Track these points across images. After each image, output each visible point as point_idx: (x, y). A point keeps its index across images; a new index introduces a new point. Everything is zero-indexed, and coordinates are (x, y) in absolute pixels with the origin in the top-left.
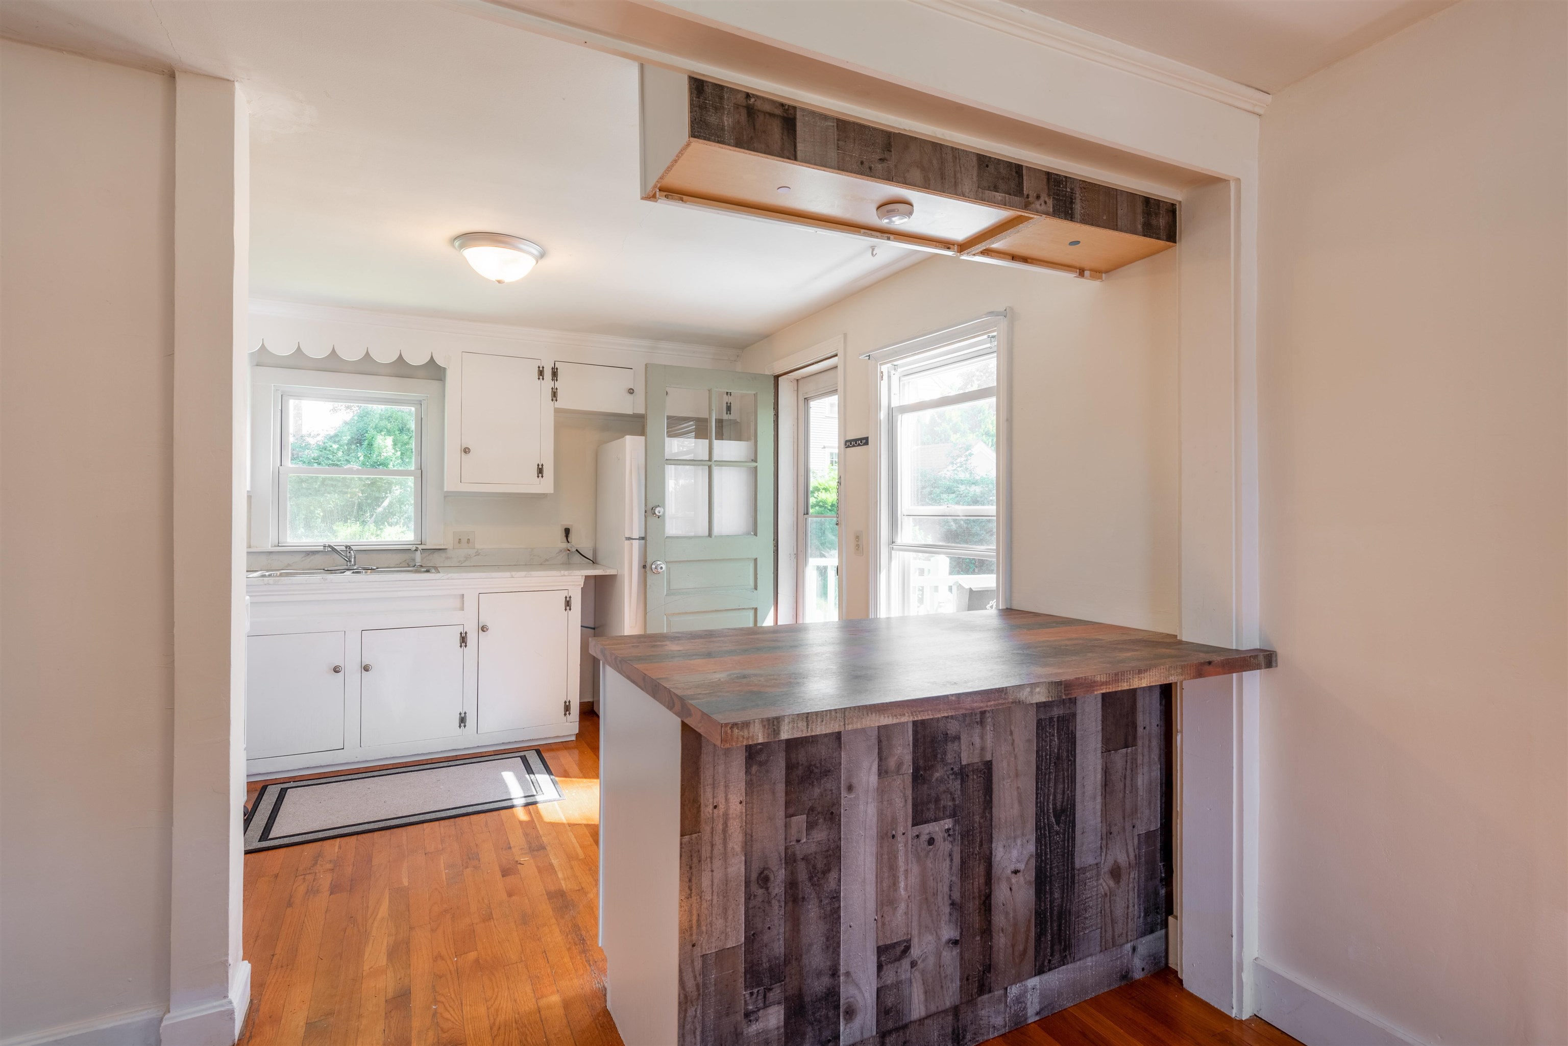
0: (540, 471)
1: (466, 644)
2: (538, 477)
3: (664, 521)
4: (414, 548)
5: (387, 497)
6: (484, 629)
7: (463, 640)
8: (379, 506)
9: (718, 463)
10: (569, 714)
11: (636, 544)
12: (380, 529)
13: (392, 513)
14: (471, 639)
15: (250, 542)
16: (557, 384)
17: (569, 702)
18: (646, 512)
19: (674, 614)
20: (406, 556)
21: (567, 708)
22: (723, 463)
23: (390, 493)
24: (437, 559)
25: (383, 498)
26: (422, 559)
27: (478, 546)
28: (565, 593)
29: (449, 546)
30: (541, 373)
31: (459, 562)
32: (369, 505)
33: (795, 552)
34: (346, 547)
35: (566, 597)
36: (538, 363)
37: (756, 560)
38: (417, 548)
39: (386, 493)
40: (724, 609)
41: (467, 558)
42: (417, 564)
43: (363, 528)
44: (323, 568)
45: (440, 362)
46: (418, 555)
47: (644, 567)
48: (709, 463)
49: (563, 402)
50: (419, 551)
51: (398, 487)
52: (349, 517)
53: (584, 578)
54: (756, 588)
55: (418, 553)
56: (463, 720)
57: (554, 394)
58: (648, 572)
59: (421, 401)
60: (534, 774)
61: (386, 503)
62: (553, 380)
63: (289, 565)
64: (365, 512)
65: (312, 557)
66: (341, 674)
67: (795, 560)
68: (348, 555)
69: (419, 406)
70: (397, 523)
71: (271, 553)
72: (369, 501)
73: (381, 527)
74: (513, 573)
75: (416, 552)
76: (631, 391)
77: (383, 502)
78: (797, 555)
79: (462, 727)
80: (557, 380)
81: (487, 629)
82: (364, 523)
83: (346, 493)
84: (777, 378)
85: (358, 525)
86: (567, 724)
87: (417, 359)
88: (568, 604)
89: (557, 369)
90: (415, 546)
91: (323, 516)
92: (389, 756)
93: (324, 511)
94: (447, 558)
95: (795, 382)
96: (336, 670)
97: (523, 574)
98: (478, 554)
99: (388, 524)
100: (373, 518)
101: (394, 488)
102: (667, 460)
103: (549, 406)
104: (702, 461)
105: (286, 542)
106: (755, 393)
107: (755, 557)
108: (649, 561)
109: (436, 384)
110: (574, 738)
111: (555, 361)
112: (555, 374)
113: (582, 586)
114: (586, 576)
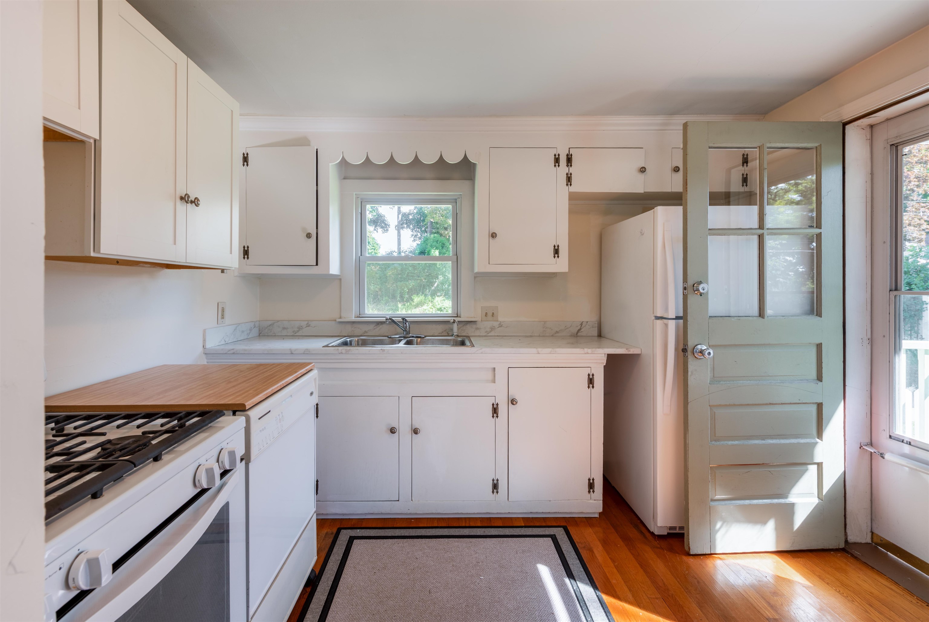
0: (556, 252)
1: (497, 414)
2: (554, 257)
3: (707, 299)
4: (452, 321)
5: (436, 282)
6: (513, 402)
7: (495, 411)
8: (433, 286)
9: (770, 231)
10: (593, 492)
11: (672, 325)
12: (433, 298)
13: (438, 290)
14: (502, 410)
15: (341, 314)
16: (572, 170)
17: (593, 480)
18: (685, 288)
19: (720, 406)
20: (447, 327)
21: (591, 486)
22: (778, 231)
23: (438, 279)
24: (469, 330)
25: (434, 282)
26: (458, 329)
27: (500, 319)
28: (588, 371)
29: (478, 319)
30: (557, 160)
31: (486, 332)
32: (428, 286)
33: (869, 336)
34: (403, 319)
35: (589, 375)
36: (554, 152)
37: (819, 347)
38: (454, 320)
39: (436, 280)
40: (780, 402)
41: (492, 329)
42: (455, 334)
43: (425, 298)
44: (387, 335)
45: (472, 159)
46: (455, 326)
47: (685, 350)
48: (761, 232)
49: (577, 187)
50: (456, 323)
51: (441, 276)
52: (419, 292)
53: (606, 356)
54: (820, 378)
55: (455, 325)
56: (495, 487)
57: (569, 179)
58: (689, 357)
59: (456, 199)
60: (575, 581)
61: (436, 285)
62: (567, 166)
63: (366, 332)
64: (426, 289)
65: (381, 326)
66: (397, 434)
67: (869, 347)
68: (405, 325)
69: (455, 204)
70: (441, 295)
71: (354, 322)
72: (428, 284)
73: (434, 297)
74: (540, 350)
75: (454, 324)
76: (643, 170)
77: (434, 284)
78: (871, 341)
79: (495, 493)
80: (571, 166)
81: (517, 403)
82: (426, 295)
83: (418, 280)
84: (845, 124)
85: (423, 296)
86: (591, 501)
87: (453, 158)
88: (591, 381)
89: (571, 155)
90: (453, 318)
91: (408, 291)
92: (434, 512)
93: (408, 289)
94: (477, 329)
95: (869, 130)
96: (393, 431)
97: (548, 350)
98: (500, 326)
99: (437, 296)
100: (430, 293)
101: (439, 276)
102: (709, 229)
103: (564, 192)
104: (751, 229)
105: (365, 314)
106: (816, 145)
107: (818, 342)
108: (691, 344)
109: (467, 183)
110: (597, 516)
111: (569, 148)
112: (569, 160)
113: (605, 365)
114: (608, 355)
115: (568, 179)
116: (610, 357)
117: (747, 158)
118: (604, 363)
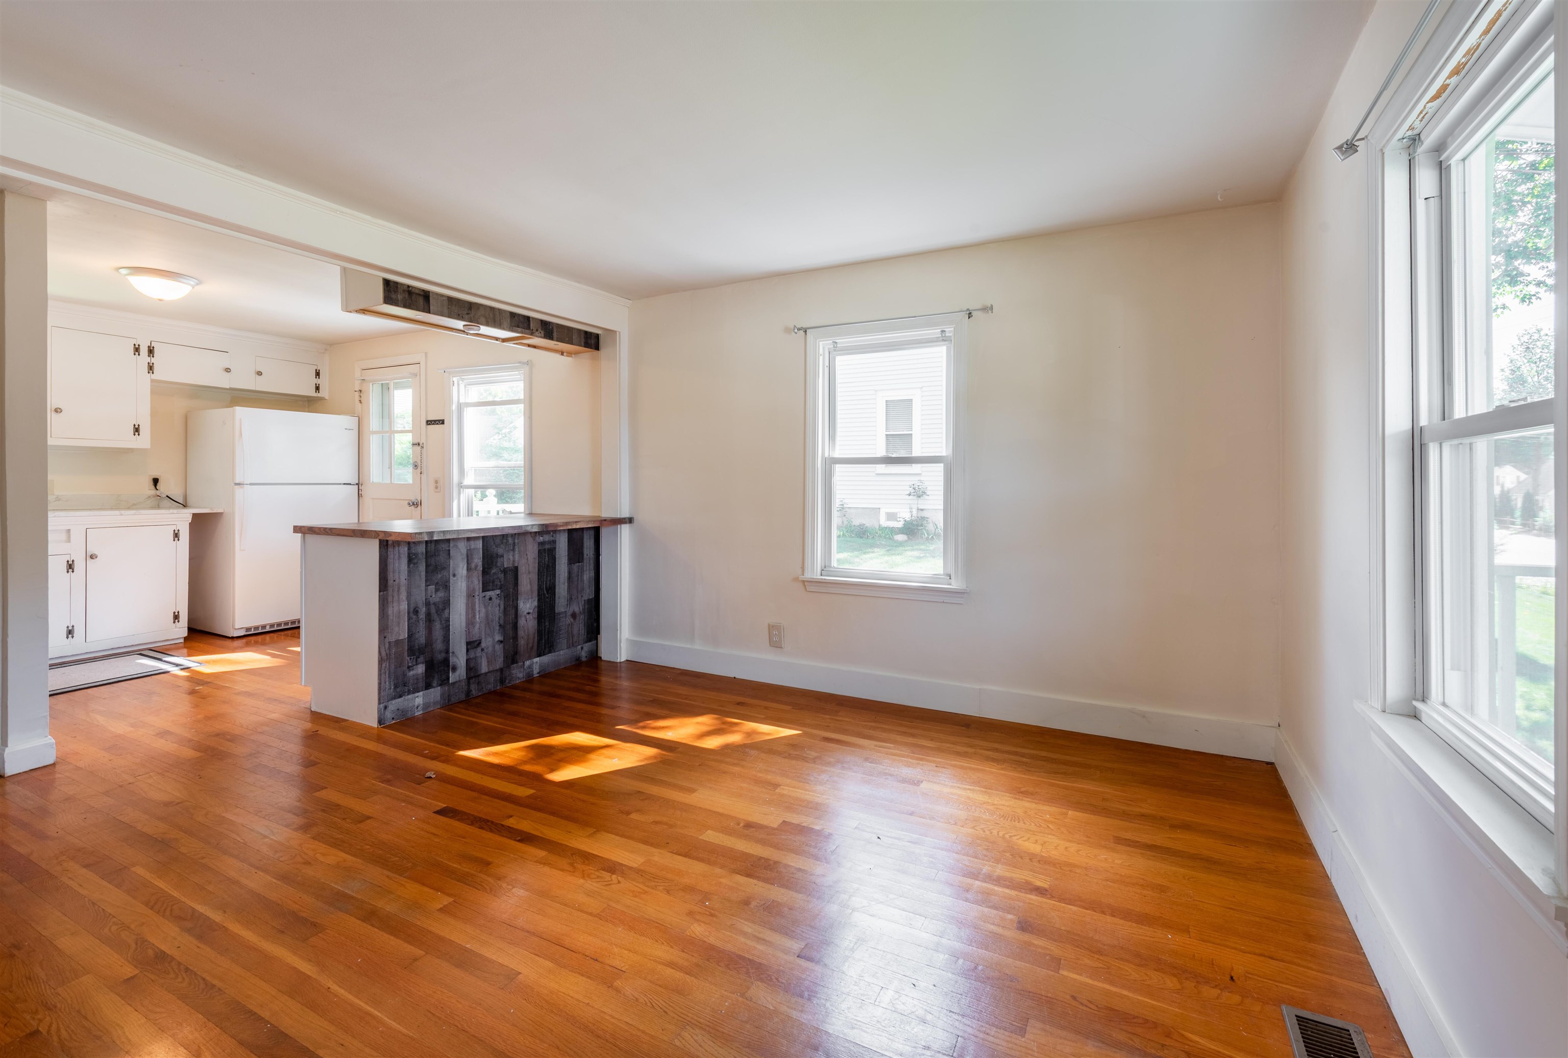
0: (137, 430)
1: (73, 568)
2: (135, 435)
6: (91, 557)
7: (70, 566)
10: (179, 622)
14: (79, 566)
16: (154, 360)
17: (178, 612)
21: (176, 617)
27: (57, 493)
28: (172, 527)
30: (137, 350)
35: (175, 531)
36: (133, 342)
49: (159, 375)
53: (192, 515)
56: (70, 632)
57: (151, 368)
62: (148, 356)
74: (122, 511)
76: (227, 370)
79: (70, 637)
80: (153, 357)
81: (95, 557)
86: (176, 629)
88: (176, 535)
89: (152, 347)
97: (131, 512)
98: (58, 499)
103: (146, 377)
110: (182, 641)
111: (151, 341)
112: (151, 351)
113: (190, 522)
114: (193, 514)
115: (149, 367)
116: (195, 516)
117: (319, 372)
118: (189, 521)
